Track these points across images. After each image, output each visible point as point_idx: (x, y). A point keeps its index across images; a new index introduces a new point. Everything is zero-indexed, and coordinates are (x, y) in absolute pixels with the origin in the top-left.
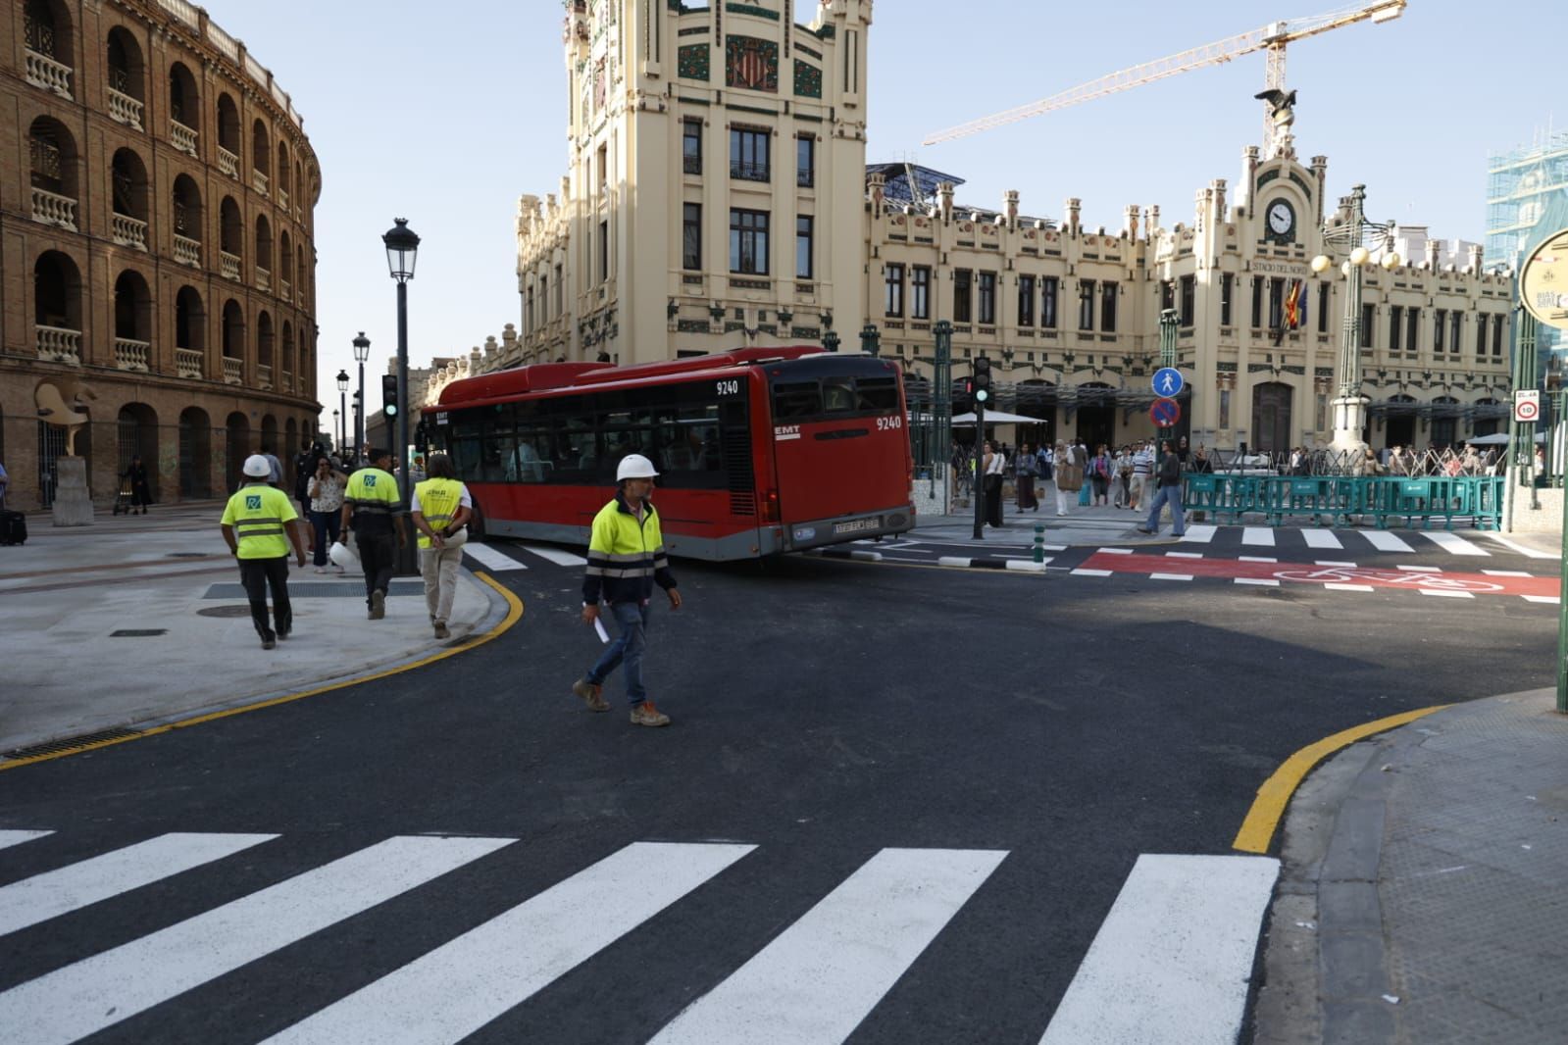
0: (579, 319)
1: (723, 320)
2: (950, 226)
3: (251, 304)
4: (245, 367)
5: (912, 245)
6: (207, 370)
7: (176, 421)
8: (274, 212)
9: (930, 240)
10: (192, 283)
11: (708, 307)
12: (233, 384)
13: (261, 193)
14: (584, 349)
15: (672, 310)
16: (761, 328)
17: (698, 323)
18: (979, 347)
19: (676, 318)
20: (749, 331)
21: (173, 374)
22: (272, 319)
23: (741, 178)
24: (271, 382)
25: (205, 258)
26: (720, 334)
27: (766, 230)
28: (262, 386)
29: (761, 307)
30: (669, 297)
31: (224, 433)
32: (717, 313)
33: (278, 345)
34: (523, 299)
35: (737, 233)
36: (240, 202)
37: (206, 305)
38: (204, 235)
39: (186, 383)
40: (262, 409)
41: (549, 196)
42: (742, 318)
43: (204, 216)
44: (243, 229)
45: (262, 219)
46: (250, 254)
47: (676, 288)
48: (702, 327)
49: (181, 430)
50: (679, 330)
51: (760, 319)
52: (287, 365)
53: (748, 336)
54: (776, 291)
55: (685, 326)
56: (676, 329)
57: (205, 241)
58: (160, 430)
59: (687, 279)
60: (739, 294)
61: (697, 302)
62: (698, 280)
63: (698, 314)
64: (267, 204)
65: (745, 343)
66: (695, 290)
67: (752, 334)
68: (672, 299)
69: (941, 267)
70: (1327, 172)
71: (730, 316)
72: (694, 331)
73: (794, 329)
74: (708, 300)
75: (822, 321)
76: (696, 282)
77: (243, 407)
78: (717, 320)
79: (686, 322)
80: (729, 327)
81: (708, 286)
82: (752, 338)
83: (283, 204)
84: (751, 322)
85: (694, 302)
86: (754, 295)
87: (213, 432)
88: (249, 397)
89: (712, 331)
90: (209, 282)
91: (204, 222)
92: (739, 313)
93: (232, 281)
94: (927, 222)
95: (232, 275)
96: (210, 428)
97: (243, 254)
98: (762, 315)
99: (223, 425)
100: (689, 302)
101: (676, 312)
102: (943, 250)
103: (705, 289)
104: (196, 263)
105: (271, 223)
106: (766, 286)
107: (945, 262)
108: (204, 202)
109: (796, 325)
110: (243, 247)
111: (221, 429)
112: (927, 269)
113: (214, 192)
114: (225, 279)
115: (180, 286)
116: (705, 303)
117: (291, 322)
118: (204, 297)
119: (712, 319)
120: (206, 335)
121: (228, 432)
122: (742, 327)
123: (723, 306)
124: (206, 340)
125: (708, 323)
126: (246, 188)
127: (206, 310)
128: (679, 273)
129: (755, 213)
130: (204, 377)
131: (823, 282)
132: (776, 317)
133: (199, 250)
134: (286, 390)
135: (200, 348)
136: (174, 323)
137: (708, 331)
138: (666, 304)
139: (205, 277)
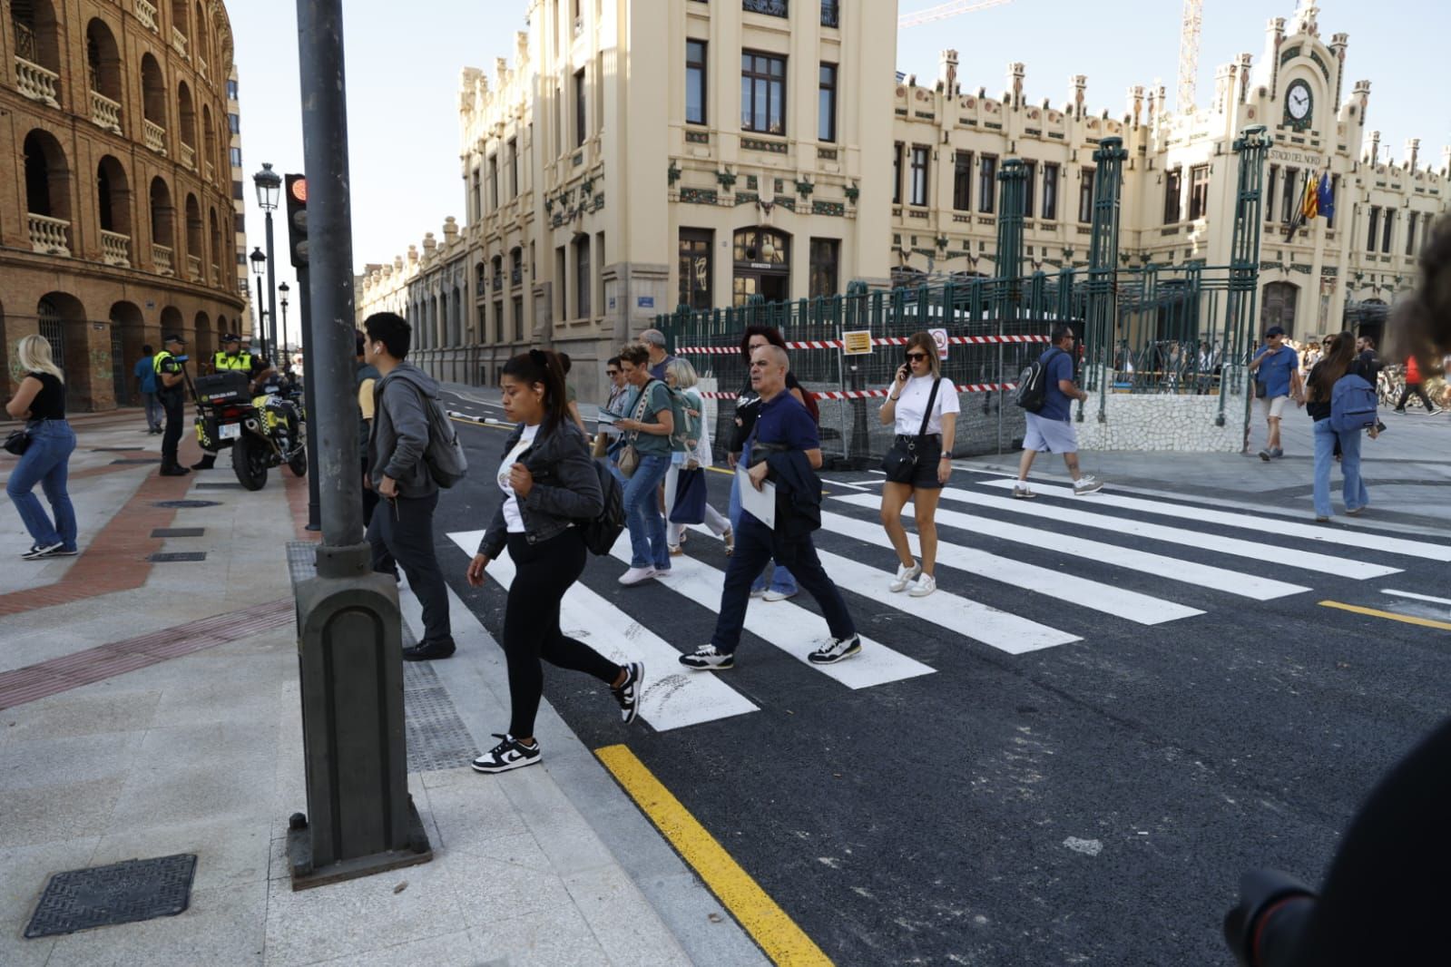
0: (546, 195)
1: (733, 189)
2: (953, 100)
3: (139, 166)
4: (134, 244)
5: (912, 121)
6: (77, 245)
7: (32, 310)
8: (167, 55)
9: (931, 116)
10: (47, 127)
11: (716, 173)
12: (118, 266)
13: (147, 26)
14: (552, 230)
15: (674, 175)
16: (777, 201)
17: (703, 192)
18: (979, 239)
19: (678, 184)
20: (763, 204)
21: (25, 247)
22: (171, 189)
23: (755, 11)
24: (172, 267)
25: (65, 96)
26: (729, 207)
27: (783, 80)
28: (159, 271)
29: (778, 175)
30: (670, 159)
31: (108, 328)
32: (727, 180)
33: (180, 221)
34: (468, 185)
35: (749, 80)
36: (116, 30)
37: (70, 160)
38: (63, 64)
39: (44, 260)
40: (161, 299)
41: (499, 59)
42: (756, 187)
43: (61, 39)
44: (122, 66)
45: (148, 60)
46: (134, 100)
47: (679, 147)
48: (709, 197)
49: (41, 322)
50: (681, 201)
51: (776, 190)
52: (193, 247)
53: (762, 209)
54: (794, 156)
55: (689, 195)
56: (678, 199)
57: (64, 73)
58: (8, 324)
59: (691, 137)
60: (752, 157)
61: (703, 165)
62: (702, 138)
63: (706, 181)
64: (155, 40)
65: (759, 219)
66: (700, 151)
67: (767, 208)
68: (673, 161)
69: (943, 148)
70: (1347, 51)
71: (741, 185)
72: (700, 202)
73: (815, 203)
74: (716, 163)
75: (847, 195)
76: (700, 141)
77: (133, 295)
78: (727, 189)
79: (690, 191)
80: (740, 199)
81: (716, 146)
82: (767, 213)
83: (179, 47)
84: (766, 193)
85: (700, 166)
86: (770, 159)
87: (90, 326)
88: (140, 284)
89: (720, 202)
90: (74, 129)
91: (62, 46)
92: (752, 181)
93: (110, 132)
94: (929, 95)
95: (109, 125)
96: (85, 322)
97: (125, 99)
98: (778, 185)
99: (104, 316)
100: (693, 165)
101: (678, 177)
102: (945, 127)
103: (712, 150)
104: (50, 100)
105: (163, 68)
106: (782, 148)
107: (946, 142)
108: (60, 20)
109: (818, 199)
110: (124, 90)
111: (102, 323)
112: (926, 150)
113: (75, 8)
114: (98, 128)
115: (29, 129)
116: (712, 167)
117: (198, 197)
118: (67, 149)
119: (720, 188)
120: (73, 198)
121: (112, 327)
122: (756, 198)
123: (734, 171)
124: (74, 205)
125: (716, 193)
126: (124, 13)
127: (71, 166)
128: (683, 129)
129: (769, 56)
130: (73, 255)
131: (850, 146)
132: (795, 187)
133: (57, 85)
134: (193, 279)
135: (66, 216)
136: (23, 180)
137: (715, 203)
138: (666, 167)
139: (68, 121)
